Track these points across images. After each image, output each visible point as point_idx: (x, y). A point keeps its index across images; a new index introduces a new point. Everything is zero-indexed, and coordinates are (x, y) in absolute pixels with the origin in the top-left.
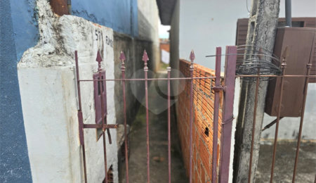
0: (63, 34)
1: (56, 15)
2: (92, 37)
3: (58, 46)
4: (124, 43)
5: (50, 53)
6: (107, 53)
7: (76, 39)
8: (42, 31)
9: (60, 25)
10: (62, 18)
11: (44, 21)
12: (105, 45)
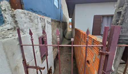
0: (17, 19)
1: (13, 10)
2: (38, 21)
3: (15, 26)
4: (58, 23)
5: (8, 30)
6: (48, 27)
7: (23, 22)
8: (6, 18)
9: (14, 15)
10: (16, 11)
11: (6, 12)
12: (46, 24)
